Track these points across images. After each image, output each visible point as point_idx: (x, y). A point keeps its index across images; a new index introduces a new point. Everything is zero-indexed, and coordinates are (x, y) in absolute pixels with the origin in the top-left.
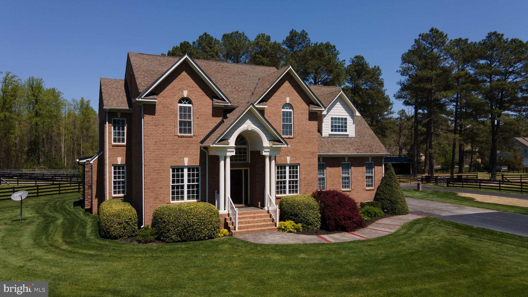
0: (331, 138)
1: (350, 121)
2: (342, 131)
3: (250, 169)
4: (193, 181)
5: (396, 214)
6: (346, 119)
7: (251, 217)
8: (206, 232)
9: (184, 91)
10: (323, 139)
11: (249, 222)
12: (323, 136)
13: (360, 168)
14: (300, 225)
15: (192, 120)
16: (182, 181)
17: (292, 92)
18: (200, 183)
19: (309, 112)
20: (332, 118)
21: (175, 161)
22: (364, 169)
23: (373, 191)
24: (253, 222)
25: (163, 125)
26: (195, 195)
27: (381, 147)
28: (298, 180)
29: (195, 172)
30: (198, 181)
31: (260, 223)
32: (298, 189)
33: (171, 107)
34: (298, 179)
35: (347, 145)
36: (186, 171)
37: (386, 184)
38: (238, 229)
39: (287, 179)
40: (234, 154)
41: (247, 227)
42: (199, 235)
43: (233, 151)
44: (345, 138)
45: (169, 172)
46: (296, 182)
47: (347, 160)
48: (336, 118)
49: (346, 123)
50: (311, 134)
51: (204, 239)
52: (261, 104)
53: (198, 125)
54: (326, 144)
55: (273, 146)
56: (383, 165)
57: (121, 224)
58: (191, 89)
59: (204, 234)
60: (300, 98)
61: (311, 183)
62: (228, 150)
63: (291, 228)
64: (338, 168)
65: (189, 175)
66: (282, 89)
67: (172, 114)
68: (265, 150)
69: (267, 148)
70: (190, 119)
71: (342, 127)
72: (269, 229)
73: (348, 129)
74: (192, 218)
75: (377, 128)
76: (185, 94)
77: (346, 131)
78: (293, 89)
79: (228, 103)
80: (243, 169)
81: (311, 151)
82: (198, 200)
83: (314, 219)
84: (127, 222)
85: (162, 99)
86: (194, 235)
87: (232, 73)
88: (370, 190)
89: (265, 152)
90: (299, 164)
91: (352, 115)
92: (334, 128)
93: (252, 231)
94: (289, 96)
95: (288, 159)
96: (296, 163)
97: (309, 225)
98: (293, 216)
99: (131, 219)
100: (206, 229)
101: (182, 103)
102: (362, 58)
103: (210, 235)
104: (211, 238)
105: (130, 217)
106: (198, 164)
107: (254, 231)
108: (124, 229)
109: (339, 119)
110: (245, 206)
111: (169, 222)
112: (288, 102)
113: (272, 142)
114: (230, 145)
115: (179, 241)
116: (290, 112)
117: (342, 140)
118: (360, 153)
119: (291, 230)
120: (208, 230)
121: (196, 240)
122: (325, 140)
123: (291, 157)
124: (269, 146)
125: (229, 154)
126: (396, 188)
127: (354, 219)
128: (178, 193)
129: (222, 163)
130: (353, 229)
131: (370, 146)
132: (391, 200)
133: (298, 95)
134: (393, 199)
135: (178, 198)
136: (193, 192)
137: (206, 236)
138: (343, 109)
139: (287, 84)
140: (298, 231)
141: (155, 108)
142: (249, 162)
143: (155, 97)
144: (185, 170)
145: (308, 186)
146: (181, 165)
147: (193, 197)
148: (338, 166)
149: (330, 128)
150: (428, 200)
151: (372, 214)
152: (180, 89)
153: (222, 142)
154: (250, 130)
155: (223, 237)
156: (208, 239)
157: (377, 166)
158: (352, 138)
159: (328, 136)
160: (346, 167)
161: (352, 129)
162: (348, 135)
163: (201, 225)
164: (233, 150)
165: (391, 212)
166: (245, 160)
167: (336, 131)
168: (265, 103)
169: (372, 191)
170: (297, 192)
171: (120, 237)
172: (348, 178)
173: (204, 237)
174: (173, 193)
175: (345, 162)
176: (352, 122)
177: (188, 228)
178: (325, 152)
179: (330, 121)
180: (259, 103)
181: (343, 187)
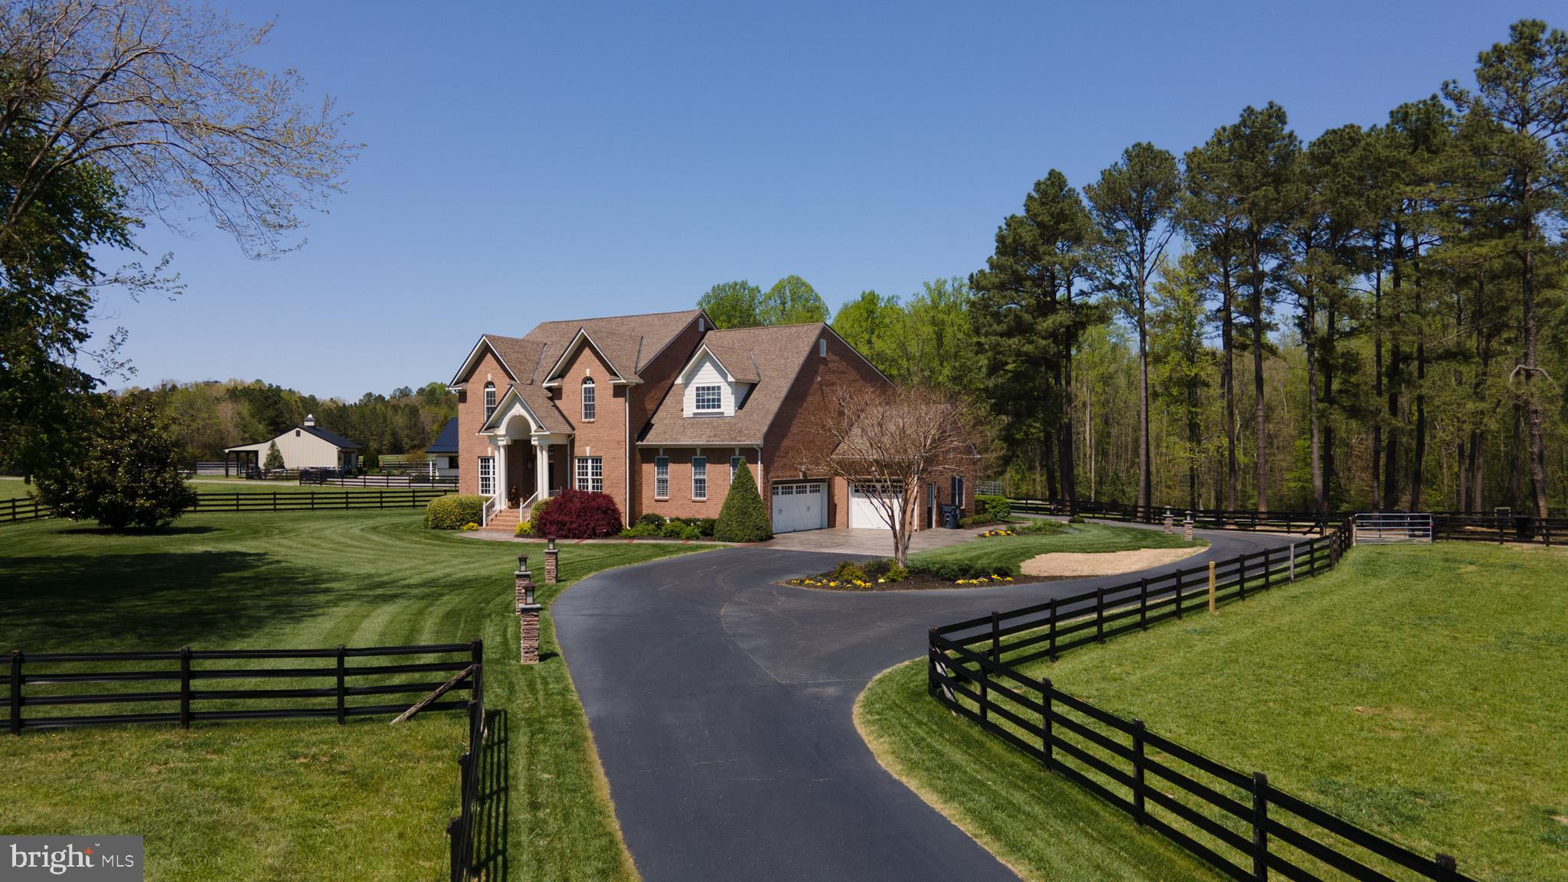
0: (694, 419)
1: (727, 391)
2: (714, 407)
6: (719, 388)
9: (488, 374)
12: (685, 416)
13: (721, 465)
17: (593, 361)
19: (614, 386)
20: (698, 389)
21: (481, 452)
22: (728, 468)
25: (473, 412)
27: (761, 432)
28: (602, 479)
33: (479, 393)
34: (603, 477)
38: (486, 526)
39: (589, 476)
40: (506, 442)
43: (505, 440)
44: (716, 419)
45: (478, 462)
47: (698, 452)
48: (703, 388)
49: (720, 394)
50: (617, 415)
52: (553, 381)
56: (759, 462)
58: (493, 372)
60: (601, 369)
64: (688, 465)
66: (581, 359)
67: (480, 401)
68: (534, 438)
71: (714, 400)
73: (722, 403)
76: (490, 377)
77: (719, 406)
78: (593, 358)
81: (617, 439)
85: (470, 385)
89: (534, 440)
90: (602, 457)
92: (701, 403)
94: (589, 367)
95: (588, 449)
96: (598, 455)
101: (488, 387)
104: (454, 529)
109: (708, 388)
112: (588, 375)
113: (537, 428)
114: (497, 433)
116: (593, 388)
117: (711, 421)
123: (592, 448)
124: (534, 433)
128: (485, 486)
133: (599, 364)
137: (448, 526)
138: (715, 372)
139: (586, 353)
141: (466, 395)
143: (465, 382)
144: (490, 461)
148: (686, 463)
149: (695, 404)
152: (485, 373)
153: (489, 430)
158: (729, 419)
159: (692, 416)
160: (700, 464)
161: (730, 404)
162: (723, 413)
167: (703, 407)
168: (561, 379)
172: (703, 481)
175: (696, 455)
176: (730, 391)
179: (695, 392)
180: (550, 380)
181: (696, 495)
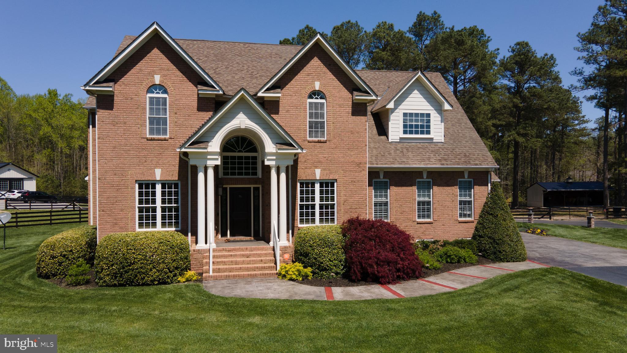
0: (402, 144)
1: (435, 119)
2: (422, 133)
3: (262, 187)
4: (170, 202)
5: (501, 260)
6: (428, 115)
7: (243, 256)
8: (154, 274)
9: (155, 76)
10: (388, 145)
11: (236, 263)
12: (390, 141)
13: (449, 188)
14: (309, 270)
15: (168, 116)
16: (154, 202)
17: (324, 73)
18: (179, 205)
19: (353, 103)
20: (405, 115)
21: (143, 174)
22: (456, 190)
23: (471, 224)
24: (243, 262)
25: (125, 123)
26: (173, 221)
27: (487, 157)
28: (334, 204)
29: (173, 190)
30: (176, 202)
31: (254, 264)
32: (336, 217)
33: (136, 98)
34: (335, 202)
35: (428, 154)
36: (159, 188)
37: (488, 213)
38: (213, 272)
39: (317, 202)
40: (218, 162)
41: (231, 270)
42: (144, 278)
43: (217, 159)
44: (427, 144)
45: (133, 188)
46: (333, 206)
47: (425, 176)
48: (411, 114)
49: (429, 121)
50: (357, 135)
51: (152, 283)
52: (272, 91)
53: (176, 122)
54: (392, 152)
55: (279, 151)
56: (489, 184)
57: (55, 257)
58: (166, 73)
59: (152, 276)
60: (337, 83)
61: (356, 208)
62: (209, 157)
63: (294, 274)
64: (411, 188)
65: (163, 193)
66: (308, 68)
67: (138, 108)
68: (268, 158)
69: (272, 154)
70: (166, 115)
71: (422, 126)
72: (265, 274)
73: (432, 130)
74: (134, 253)
75: (547, 141)
76: (157, 79)
77: (428, 132)
78: (325, 69)
79: (218, 91)
80: (252, 186)
81: (356, 160)
82: (178, 229)
83: (332, 261)
84: (64, 256)
85: (122, 87)
86: (135, 278)
87: (260, 56)
88: (466, 222)
89: (268, 160)
90: (336, 180)
91: (439, 109)
92: (407, 128)
93: (234, 276)
94: (318, 80)
95: (318, 172)
96: (331, 178)
97: (323, 270)
98: (303, 256)
99: (71, 251)
100: (154, 270)
101: (153, 93)
102: (527, 44)
103: (163, 279)
104: (165, 283)
105: (69, 249)
106: (177, 179)
107: (239, 276)
108: (60, 265)
109: (417, 115)
110: (255, 239)
111: (103, 258)
112: (317, 88)
113: (278, 145)
114: (210, 149)
115: (115, 285)
116: (322, 104)
117: (420, 146)
118: (447, 164)
119: (294, 277)
120: (158, 271)
121: (139, 285)
122: (393, 147)
123: (323, 170)
124: (275, 151)
125: (211, 163)
126: (504, 220)
127: (399, 264)
128: (147, 218)
129: (201, 176)
130: (392, 281)
131: (468, 154)
132: (493, 239)
133: (334, 77)
134: (496, 236)
135: (147, 225)
136: (170, 217)
137: (155, 280)
138: (424, 100)
139: (316, 62)
140: (305, 280)
141: (113, 100)
142: (260, 177)
143: (111, 84)
144: (157, 186)
145: (351, 212)
146: (150, 179)
147: (170, 224)
148: (411, 185)
149: (402, 129)
150: (588, 241)
151: (453, 259)
152: (149, 73)
153: (196, 146)
154: (244, 127)
155: (184, 282)
156: (157, 285)
157: (479, 186)
158: (439, 144)
159: (398, 141)
160: (425, 187)
161: (440, 130)
162: (432, 139)
163: (146, 264)
164: (217, 157)
165: (492, 257)
166: (255, 174)
167: (411, 132)
168: (279, 90)
169: (469, 224)
170: (333, 220)
171: (54, 275)
172: (429, 203)
173: (151, 281)
174: (141, 218)
175: (423, 178)
176: (440, 119)
177: (127, 266)
178: (386, 164)
179: (401, 118)
180: (268, 90)
181: (419, 217)
